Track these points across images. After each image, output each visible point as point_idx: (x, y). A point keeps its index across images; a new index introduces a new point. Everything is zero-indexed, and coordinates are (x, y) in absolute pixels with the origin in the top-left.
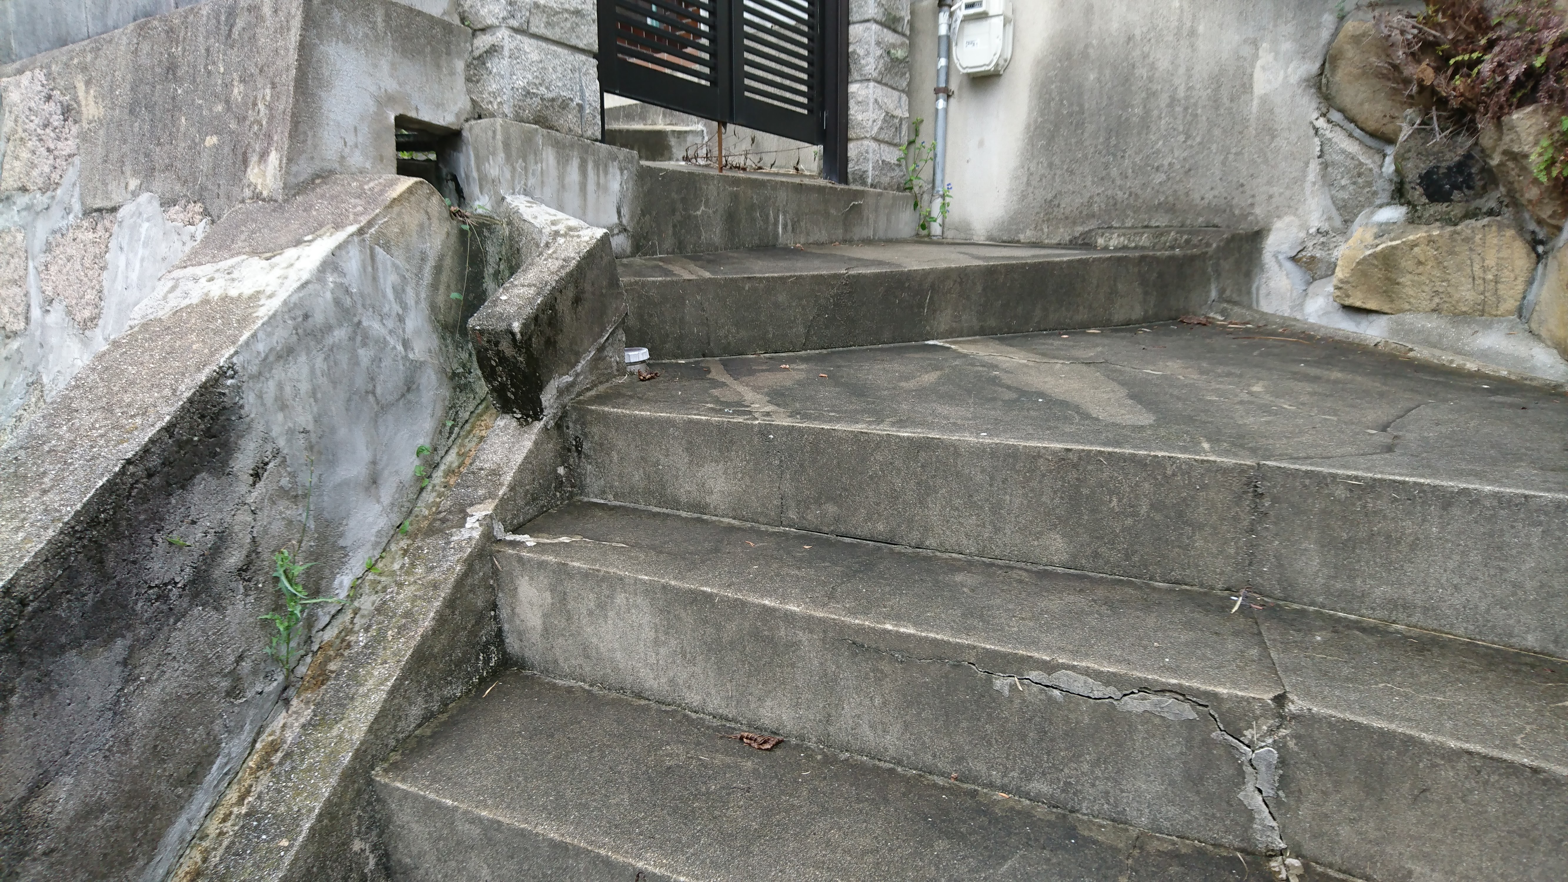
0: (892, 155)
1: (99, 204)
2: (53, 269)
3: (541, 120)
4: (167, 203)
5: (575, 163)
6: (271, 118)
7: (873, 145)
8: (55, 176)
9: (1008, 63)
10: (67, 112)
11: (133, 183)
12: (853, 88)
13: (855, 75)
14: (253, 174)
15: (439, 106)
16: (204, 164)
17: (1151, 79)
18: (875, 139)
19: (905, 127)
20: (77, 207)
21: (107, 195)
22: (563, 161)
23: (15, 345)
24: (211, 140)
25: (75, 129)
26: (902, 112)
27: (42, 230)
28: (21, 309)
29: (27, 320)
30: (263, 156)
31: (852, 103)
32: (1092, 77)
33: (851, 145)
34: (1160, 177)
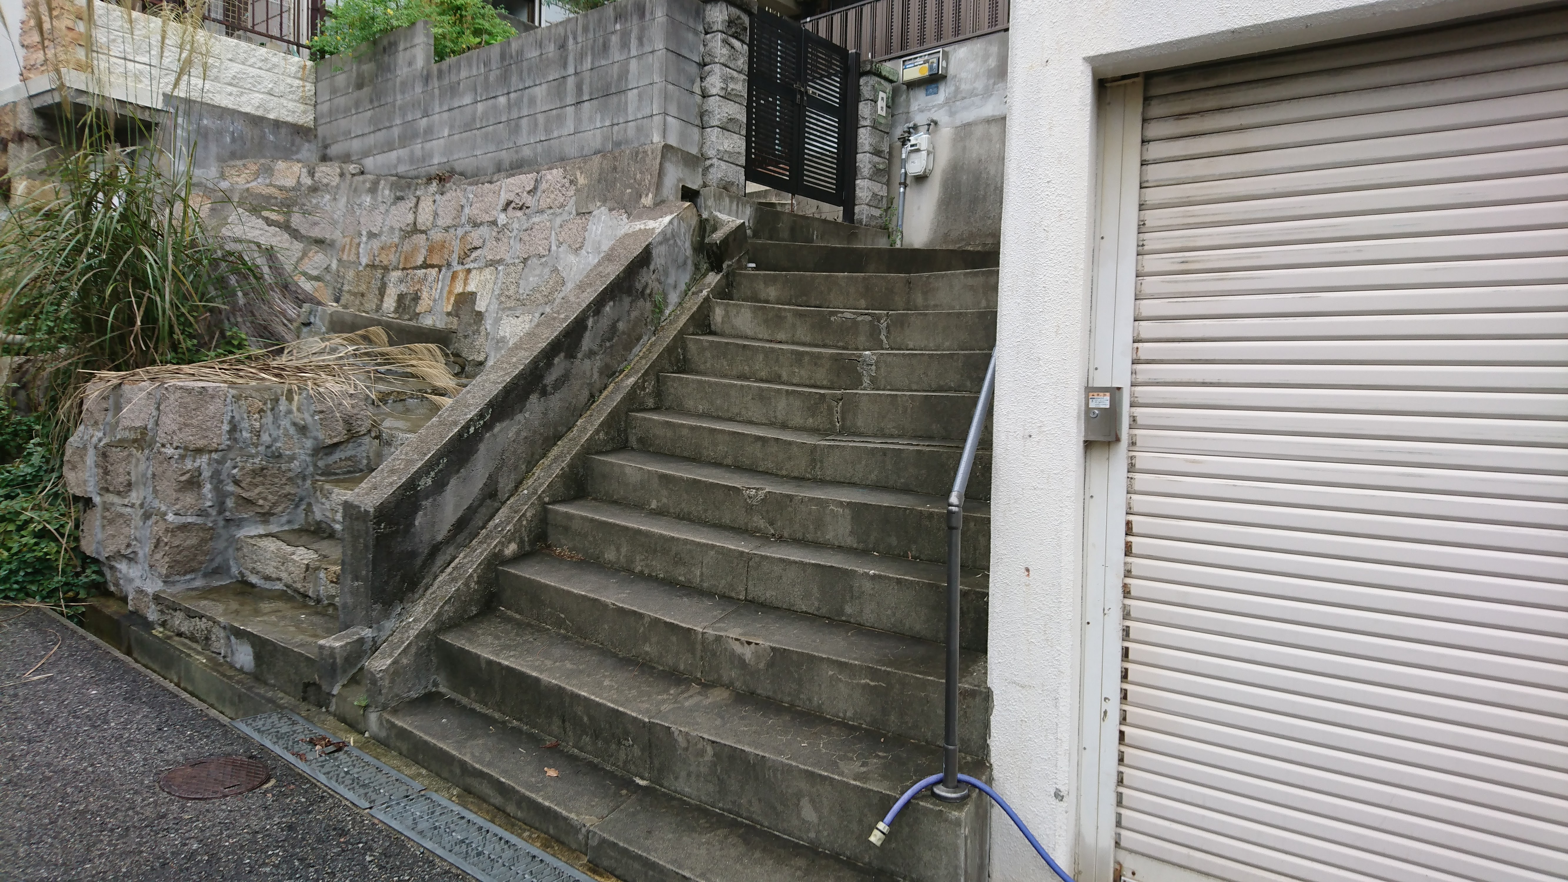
0: (877, 213)
1: (584, 211)
2: (563, 233)
3: (725, 188)
4: (611, 210)
5: (735, 203)
6: (650, 184)
7: (866, 207)
8: (565, 203)
9: (931, 171)
10: (571, 182)
11: (598, 204)
12: (858, 182)
13: (859, 176)
14: (643, 200)
15: (694, 183)
16: (626, 198)
17: (987, 179)
18: (867, 205)
19: (885, 200)
20: (574, 212)
21: (587, 208)
22: (731, 202)
23: (544, 260)
24: (629, 191)
25: (574, 188)
26: (884, 193)
27: (558, 221)
28: (548, 247)
29: (549, 251)
30: (647, 195)
31: (857, 189)
32: (965, 177)
33: (856, 207)
34: (990, 222)
